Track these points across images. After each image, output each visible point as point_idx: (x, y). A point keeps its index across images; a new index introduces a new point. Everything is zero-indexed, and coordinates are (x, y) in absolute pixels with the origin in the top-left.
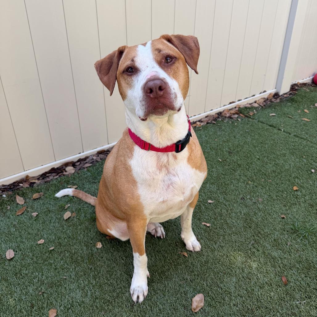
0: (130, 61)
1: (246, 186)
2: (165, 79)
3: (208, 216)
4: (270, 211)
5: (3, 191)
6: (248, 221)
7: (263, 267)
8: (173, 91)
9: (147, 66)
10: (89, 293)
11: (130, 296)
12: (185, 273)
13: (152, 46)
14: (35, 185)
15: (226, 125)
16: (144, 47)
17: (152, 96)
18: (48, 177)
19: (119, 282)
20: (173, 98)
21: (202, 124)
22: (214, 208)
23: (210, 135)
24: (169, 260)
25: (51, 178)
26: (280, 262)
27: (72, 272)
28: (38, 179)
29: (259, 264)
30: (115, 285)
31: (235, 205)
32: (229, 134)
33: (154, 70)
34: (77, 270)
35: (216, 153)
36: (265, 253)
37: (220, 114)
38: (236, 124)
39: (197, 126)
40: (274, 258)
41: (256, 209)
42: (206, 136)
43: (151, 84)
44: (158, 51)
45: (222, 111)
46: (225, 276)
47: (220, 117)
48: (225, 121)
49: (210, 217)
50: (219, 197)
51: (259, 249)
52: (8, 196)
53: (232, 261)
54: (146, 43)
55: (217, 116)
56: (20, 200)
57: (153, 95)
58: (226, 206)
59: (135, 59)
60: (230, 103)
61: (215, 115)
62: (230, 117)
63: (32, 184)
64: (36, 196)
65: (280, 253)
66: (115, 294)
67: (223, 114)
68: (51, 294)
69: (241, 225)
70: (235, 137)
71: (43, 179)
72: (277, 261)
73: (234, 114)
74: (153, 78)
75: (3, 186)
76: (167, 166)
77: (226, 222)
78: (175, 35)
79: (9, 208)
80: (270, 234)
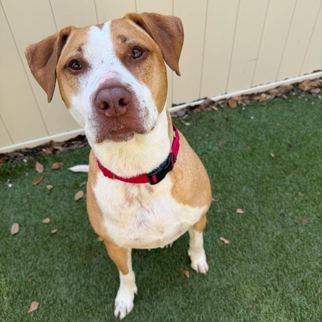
0: (76, 50)
1: (293, 199)
2: (129, 85)
3: (230, 229)
4: (311, 240)
5: (25, 155)
6: (279, 247)
7: (275, 314)
8: (142, 105)
9: (102, 62)
10: (74, 293)
11: (113, 308)
12: (179, 298)
13: (112, 31)
14: (58, 152)
15: (300, 102)
16: (100, 29)
17: (107, 114)
18: (73, 144)
19: (107, 288)
20: (143, 116)
21: (269, 97)
22: (242, 220)
23: (273, 116)
24: (167, 276)
25: (76, 146)
26: (298, 313)
27: (65, 263)
28: (63, 146)
29: (271, 309)
30: (103, 290)
31: (269, 222)
32: (298, 117)
33: (113, 68)
34: (71, 261)
35: (271, 144)
36: (284, 295)
37: (296, 85)
38: (313, 103)
39: (261, 100)
40: (292, 306)
41: (294, 232)
42: (267, 117)
43: (106, 94)
44: (121, 38)
45: (300, 81)
46: (224, 313)
47: (295, 90)
48: (300, 97)
49: (233, 232)
50: (253, 206)
51: (278, 288)
52: (29, 162)
53: (239, 296)
54: (103, 25)
55: (292, 87)
56: (39, 168)
57: (108, 112)
58: (258, 220)
59: (84, 47)
60: (315, 72)
61: (290, 86)
62: (309, 92)
63: (55, 151)
64: (55, 165)
65: (304, 301)
66: (99, 302)
67: (301, 86)
68: (40, 283)
69: (267, 251)
70: (304, 124)
71: (68, 146)
72: (295, 311)
73: (316, 87)
74: (109, 83)
75: (27, 149)
76: (140, 198)
77: (249, 243)
78: (148, 13)
79: (27, 174)
80: (300, 271)
